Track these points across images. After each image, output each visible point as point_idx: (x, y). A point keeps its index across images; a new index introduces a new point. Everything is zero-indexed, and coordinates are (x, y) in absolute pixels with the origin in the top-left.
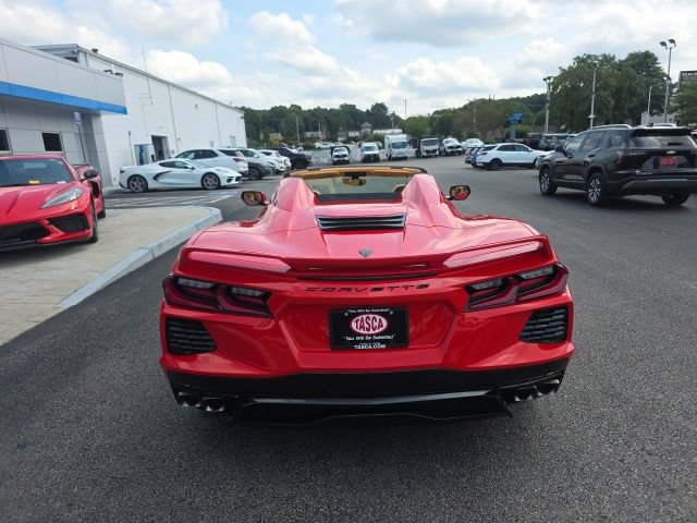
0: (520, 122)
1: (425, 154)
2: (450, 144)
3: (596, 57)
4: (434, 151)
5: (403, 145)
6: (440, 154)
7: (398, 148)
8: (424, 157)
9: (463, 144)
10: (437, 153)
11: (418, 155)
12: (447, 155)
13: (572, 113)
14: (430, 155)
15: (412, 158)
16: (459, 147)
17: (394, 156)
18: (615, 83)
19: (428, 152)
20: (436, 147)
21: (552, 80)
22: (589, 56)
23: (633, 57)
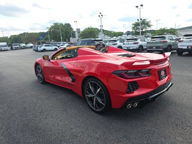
0: (42, 39)
1: (15, 49)
2: (23, 45)
3: (59, 24)
4: (18, 48)
5: (6, 46)
6: (20, 49)
7: (4, 47)
8: (14, 50)
9: (27, 45)
10: (19, 48)
11: (12, 49)
12: (22, 49)
13: (56, 37)
14: (16, 49)
15: (10, 50)
16: (26, 46)
17: (3, 49)
18: (65, 30)
19: (15, 48)
20: (18, 46)
21: (49, 28)
22: (57, 23)
23: (66, 24)
